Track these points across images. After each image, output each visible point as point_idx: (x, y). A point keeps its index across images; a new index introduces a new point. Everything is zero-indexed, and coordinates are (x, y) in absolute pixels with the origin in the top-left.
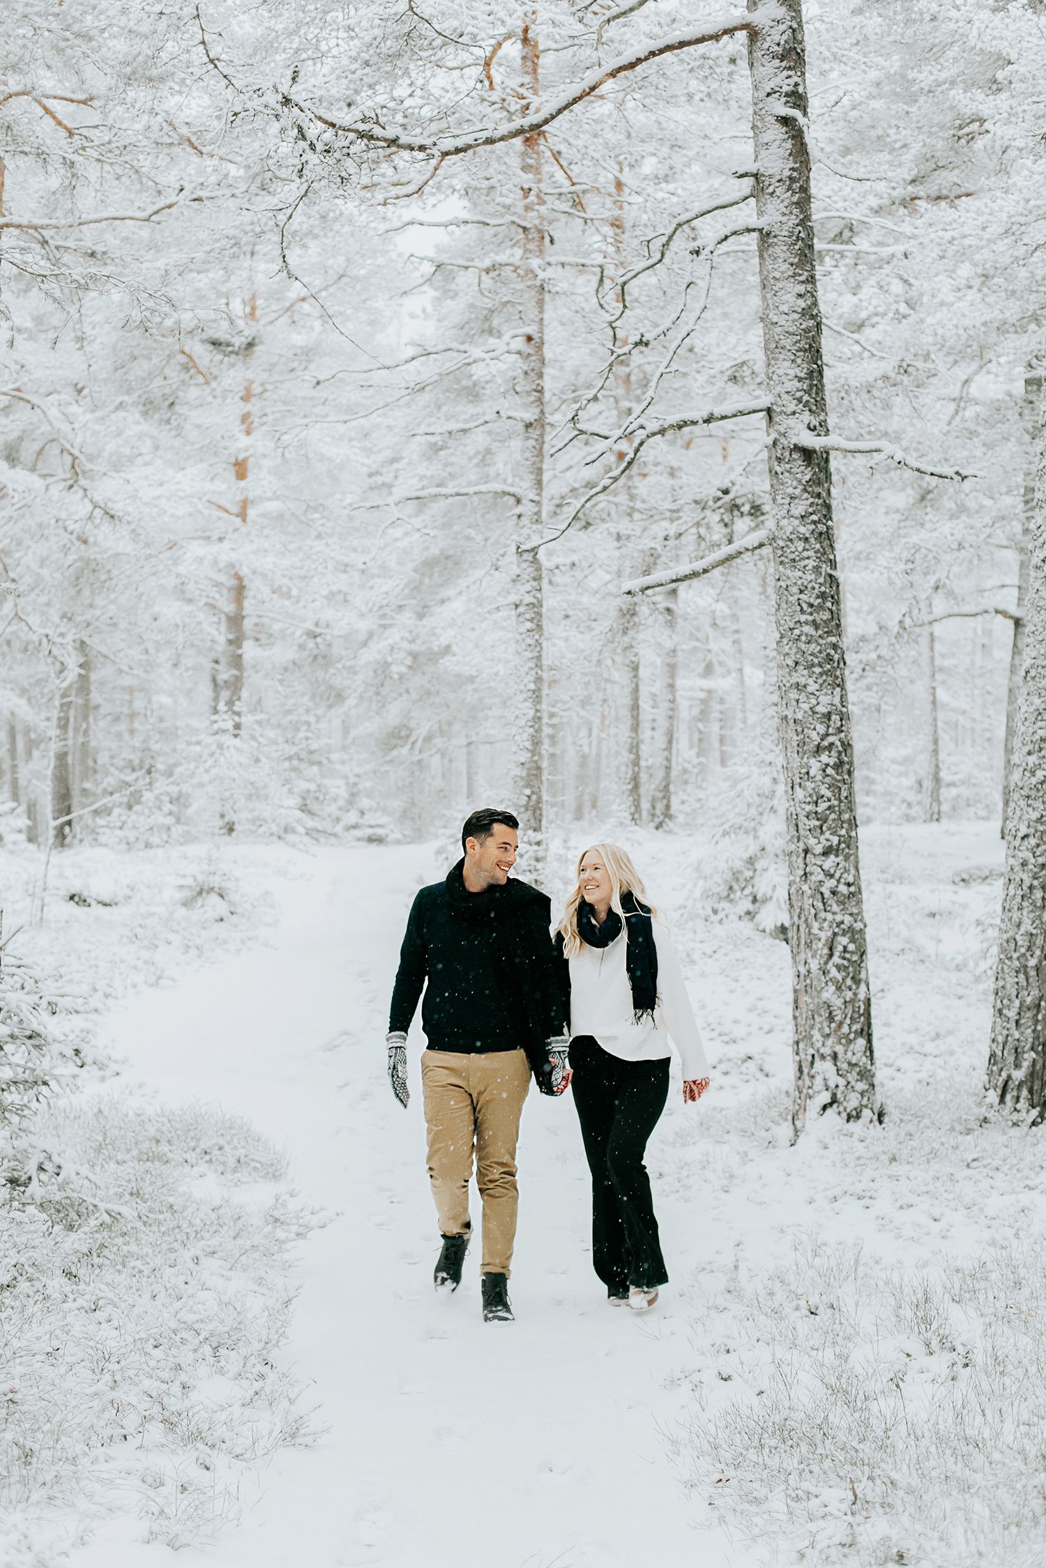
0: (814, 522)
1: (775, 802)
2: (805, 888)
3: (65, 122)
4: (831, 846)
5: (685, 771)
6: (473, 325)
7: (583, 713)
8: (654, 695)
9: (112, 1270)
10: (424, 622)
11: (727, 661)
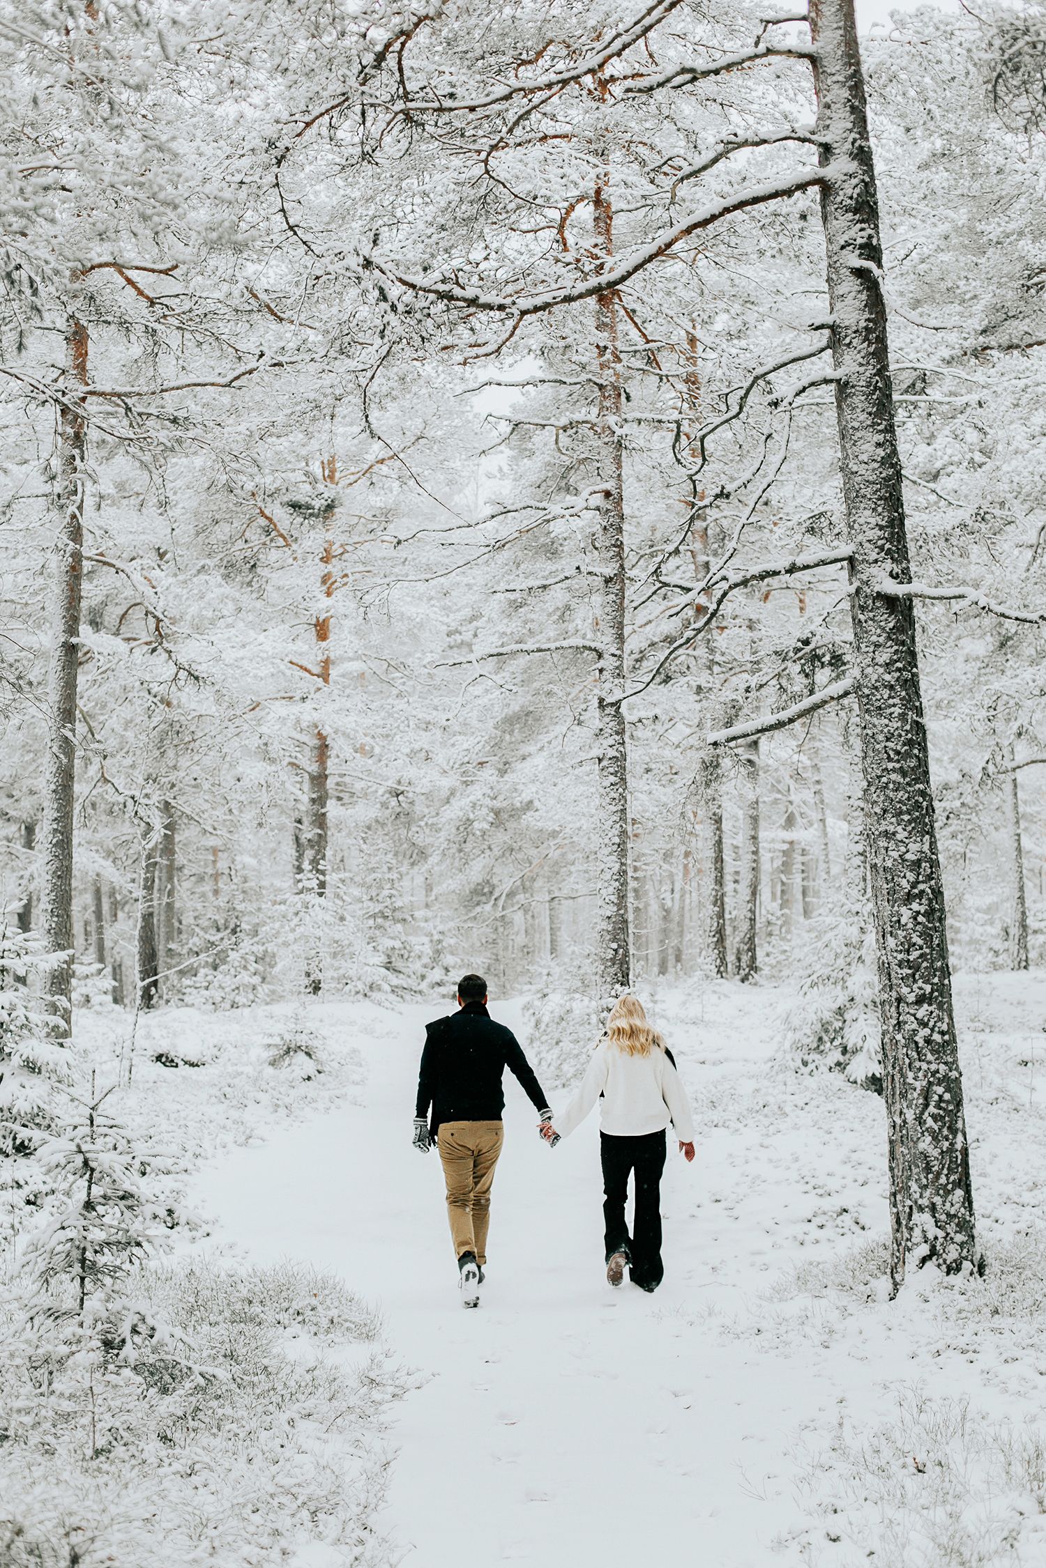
0: (899, 670)
1: (863, 952)
2: (899, 1037)
3: (146, 292)
4: (924, 994)
5: (769, 923)
6: (550, 483)
7: (665, 866)
8: (737, 847)
9: (207, 1434)
10: (506, 777)
11: (809, 812)
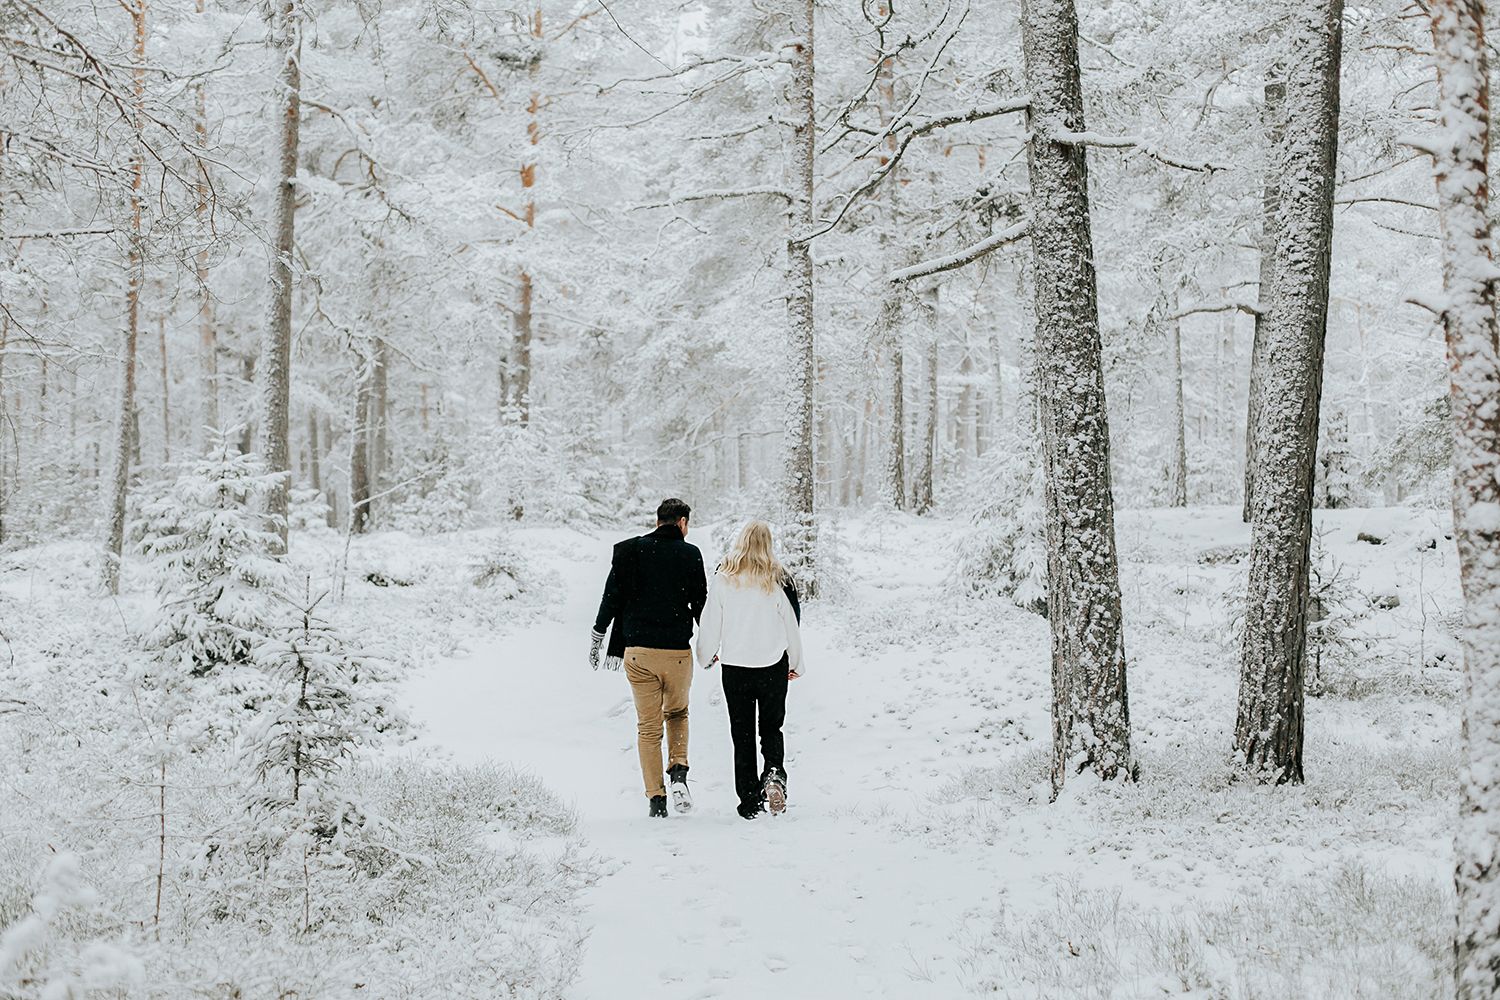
0: (1071, 214)
1: (1032, 484)
2: (1064, 559)
4: (1088, 519)
5: (945, 461)
6: (745, 39)
7: (849, 406)
8: (915, 389)
9: (413, 914)
10: (700, 320)
11: (985, 358)
